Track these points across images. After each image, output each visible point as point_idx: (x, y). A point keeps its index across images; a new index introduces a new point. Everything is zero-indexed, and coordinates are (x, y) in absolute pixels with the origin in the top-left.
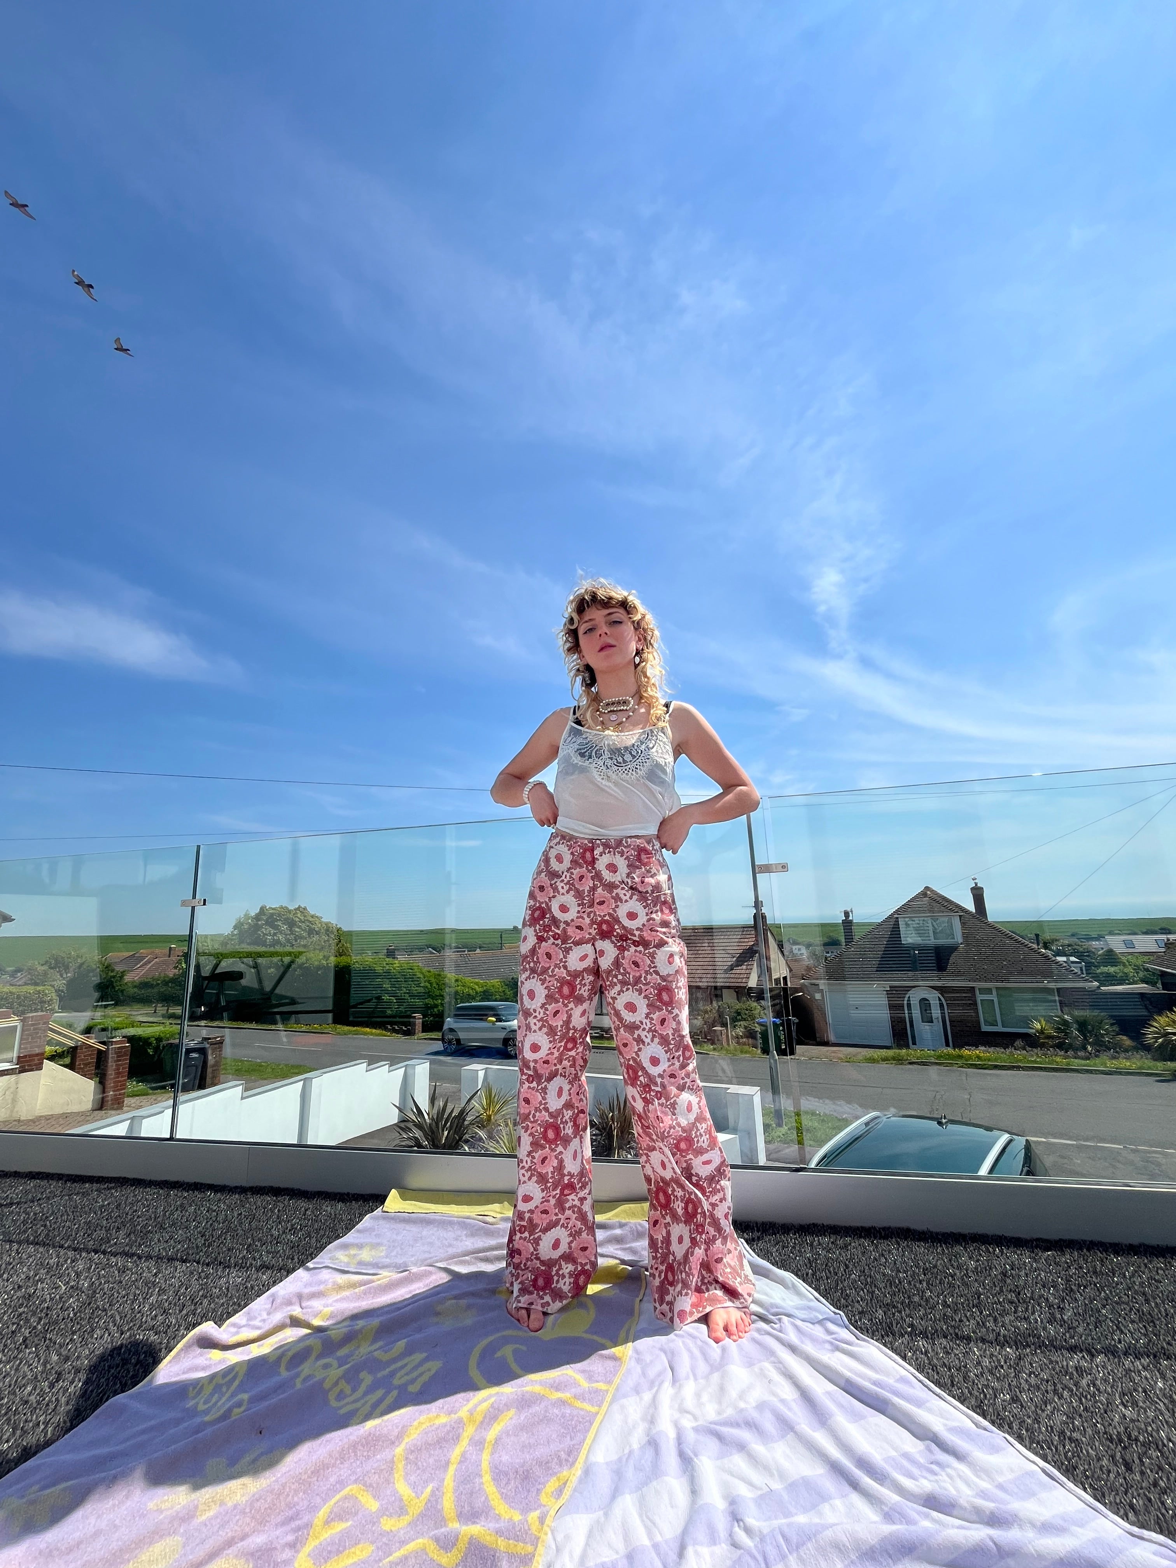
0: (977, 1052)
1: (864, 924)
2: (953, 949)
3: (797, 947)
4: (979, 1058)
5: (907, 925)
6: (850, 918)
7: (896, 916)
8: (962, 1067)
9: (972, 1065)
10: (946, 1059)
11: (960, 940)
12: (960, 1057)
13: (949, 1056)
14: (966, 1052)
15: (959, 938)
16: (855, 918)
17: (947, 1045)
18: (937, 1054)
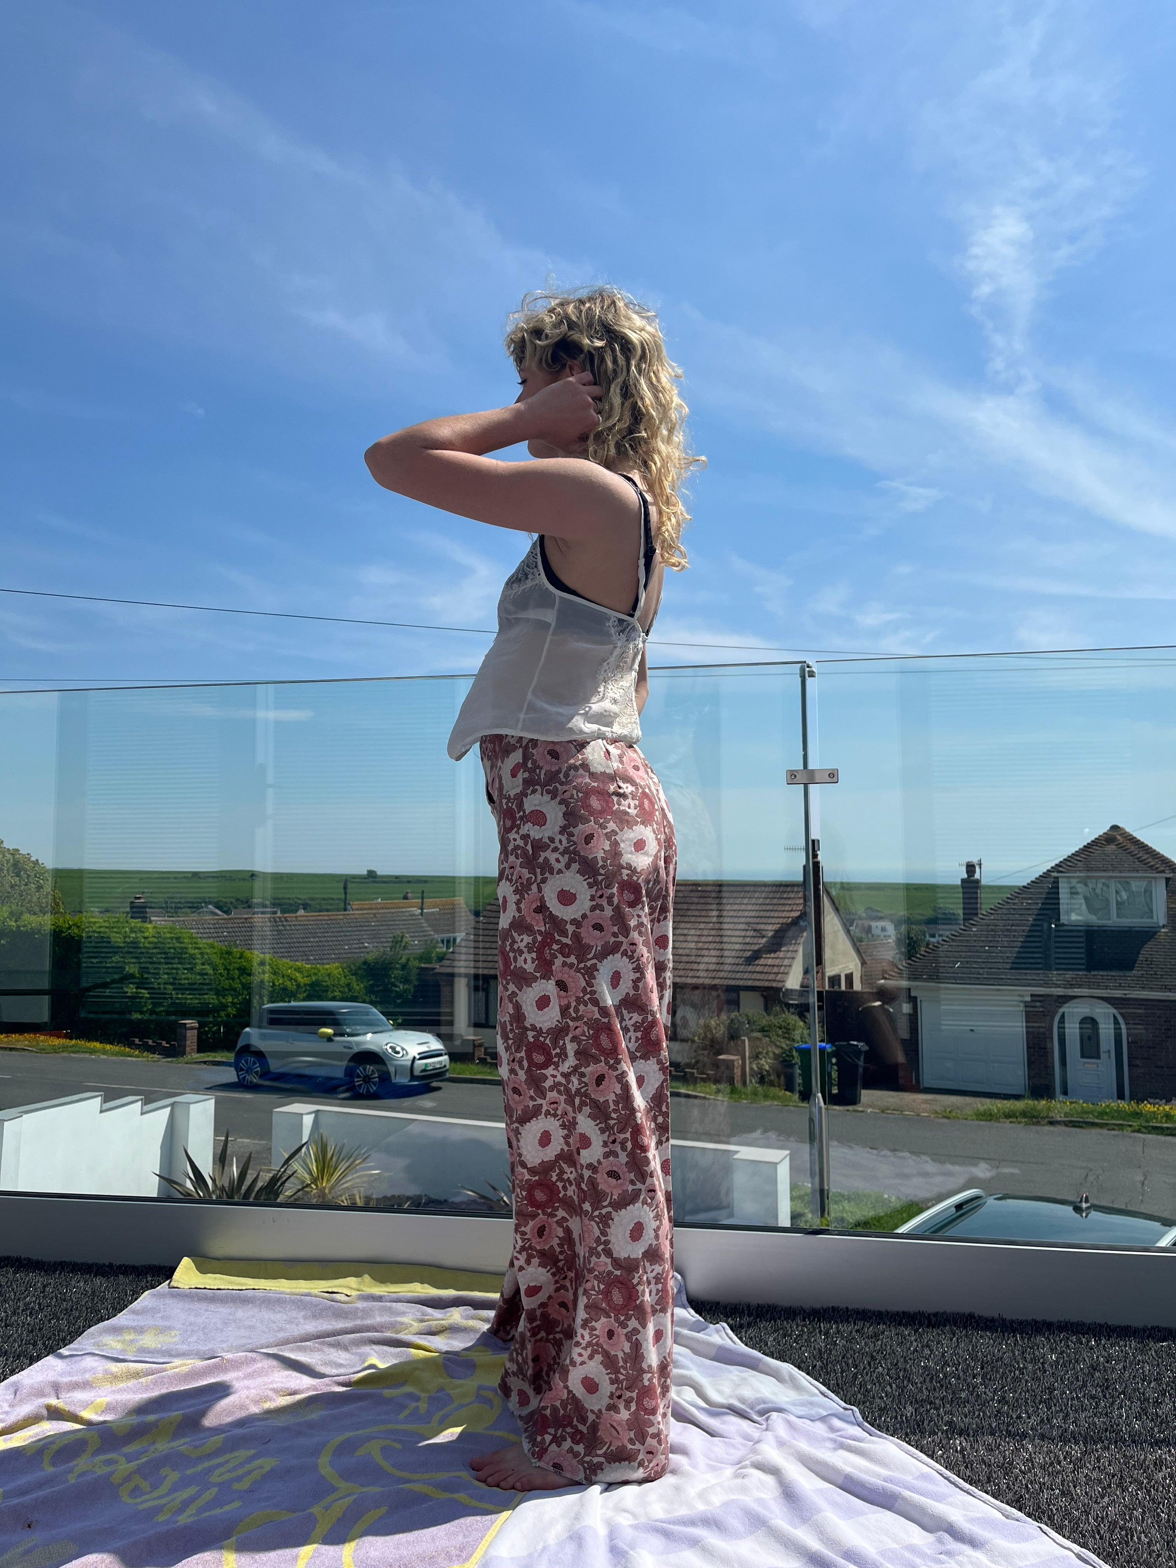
0: (1167, 1108)
1: (1000, 888)
2: (1147, 935)
3: (881, 924)
4: (1168, 1116)
5: (1073, 893)
6: (977, 876)
7: (1055, 874)
8: (1139, 1131)
9: (1155, 1128)
10: (1113, 1118)
11: (1162, 921)
12: (1137, 1115)
13: (1120, 1114)
14: (1148, 1107)
15: (1160, 916)
16: (987, 876)
17: (1121, 1096)
18: (1099, 1109)
